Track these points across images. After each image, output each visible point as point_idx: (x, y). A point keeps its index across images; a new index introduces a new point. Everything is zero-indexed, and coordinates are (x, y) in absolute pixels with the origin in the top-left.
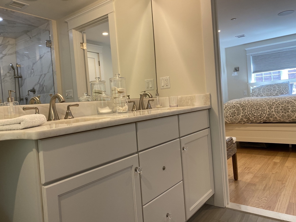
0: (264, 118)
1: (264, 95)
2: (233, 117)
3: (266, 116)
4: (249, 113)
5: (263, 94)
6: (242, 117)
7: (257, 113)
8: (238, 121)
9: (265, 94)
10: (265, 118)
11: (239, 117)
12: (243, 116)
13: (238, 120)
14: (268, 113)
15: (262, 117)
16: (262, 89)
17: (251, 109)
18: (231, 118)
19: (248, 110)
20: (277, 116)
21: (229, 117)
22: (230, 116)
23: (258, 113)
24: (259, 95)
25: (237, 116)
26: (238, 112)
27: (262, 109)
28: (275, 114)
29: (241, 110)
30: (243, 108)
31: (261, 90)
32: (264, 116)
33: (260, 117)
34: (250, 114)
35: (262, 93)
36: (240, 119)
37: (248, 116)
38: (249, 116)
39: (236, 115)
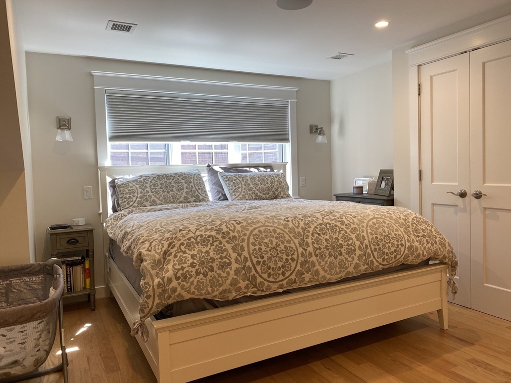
0: (291, 274)
1: (158, 202)
2: (205, 275)
3: (296, 270)
4: (255, 260)
5: (156, 199)
6: (236, 274)
7: (275, 261)
8: (221, 289)
9: (161, 199)
10: (294, 274)
11: (228, 273)
12: (240, 272)
13: (220, 285)
14: (301, 259)
15: (287, 271)
16: (148, 185)
17: (257, 247)
18: (198, 282)
19: (251, 252)
20: (319, 268)
21: (191, 276)
22: (198, 273)
23: (277, 259)
24: (147, 200)
25: (220, 272)
26: (221, 258)
27: (285, 247)
28: (316, 261)
29: (231, 251)
30: (236, 245)
31: (146, 187)
32: (292, 268)
33: (283, 274)
34: (258, 263)
35: (153, 196)
36: (229, 282)
37: (254, 272)
38: (256, 270)
39: (215, 269)
